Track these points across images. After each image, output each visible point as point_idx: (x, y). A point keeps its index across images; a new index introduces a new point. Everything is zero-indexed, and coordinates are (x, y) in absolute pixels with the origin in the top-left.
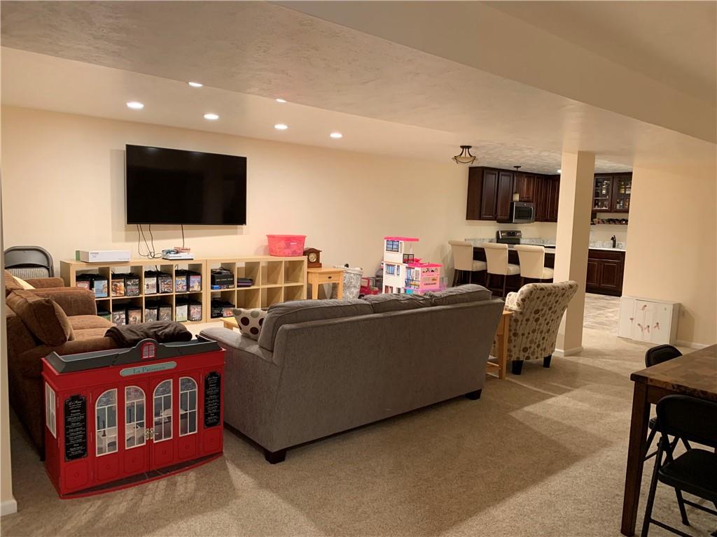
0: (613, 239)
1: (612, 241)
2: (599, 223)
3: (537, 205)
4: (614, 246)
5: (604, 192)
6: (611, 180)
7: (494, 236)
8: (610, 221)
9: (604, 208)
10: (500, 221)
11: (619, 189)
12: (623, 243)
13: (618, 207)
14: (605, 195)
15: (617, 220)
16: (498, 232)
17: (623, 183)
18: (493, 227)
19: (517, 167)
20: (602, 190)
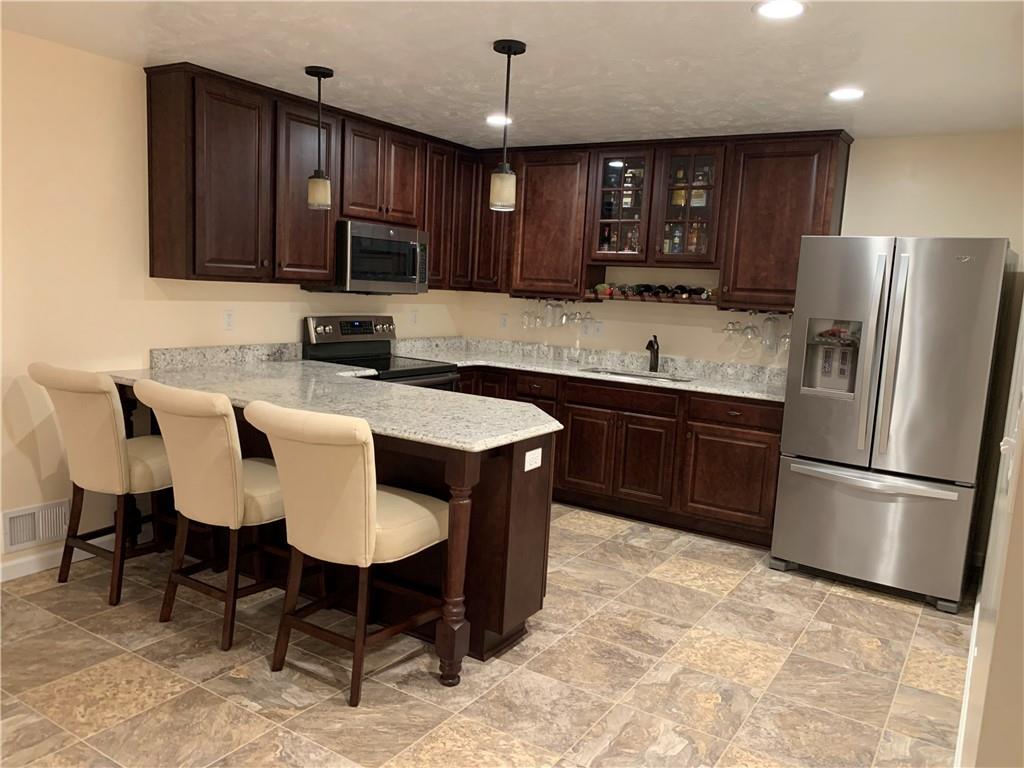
0: (652, 346)
1: (648, 353)
2: (611, 296)
3: (438, 236)
4: (654, 367)
5: (627, 201)
6: (648, 163)
7: (293, 336)
8: (645, 292)
9: (627, 252)
10: (309, 285)
11: (671, 191)
12: (680, 360)
13: (667, 249)
14: (630, 212)
15: (664, 288)
16: (305, 322)
17: (681, 174)
18: (287, 305)
19: (319, 73)
20: (620, 196)
